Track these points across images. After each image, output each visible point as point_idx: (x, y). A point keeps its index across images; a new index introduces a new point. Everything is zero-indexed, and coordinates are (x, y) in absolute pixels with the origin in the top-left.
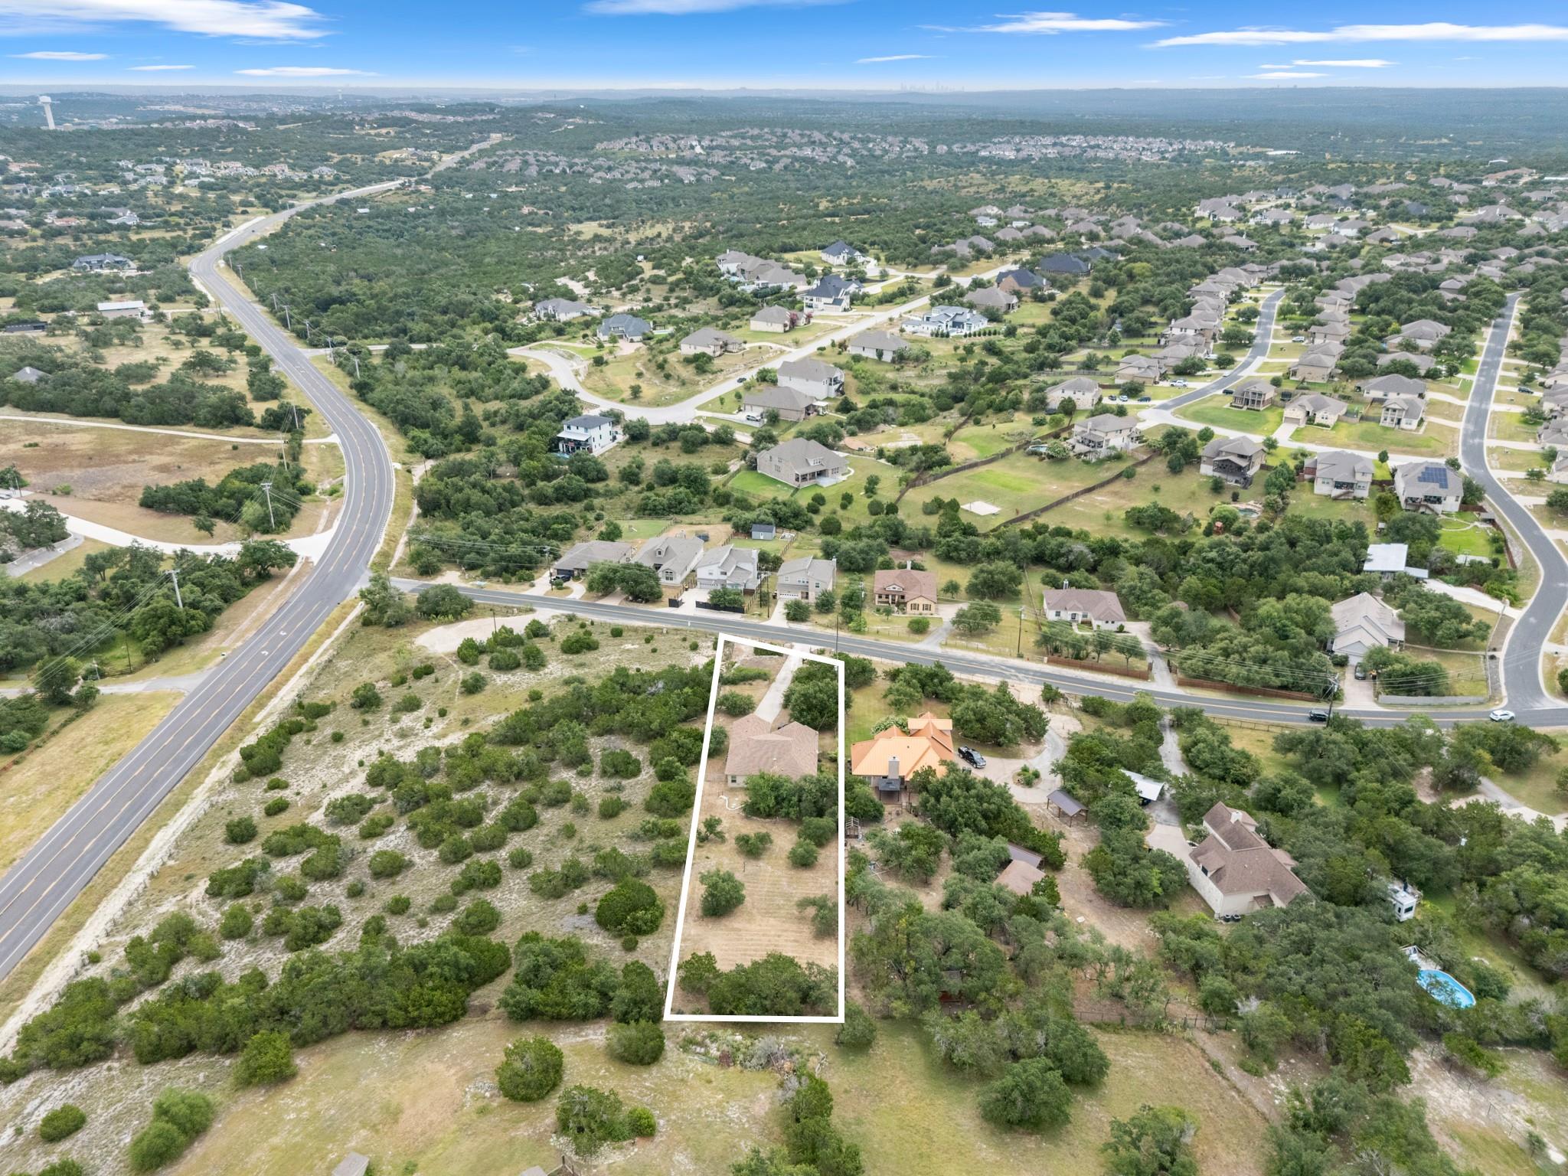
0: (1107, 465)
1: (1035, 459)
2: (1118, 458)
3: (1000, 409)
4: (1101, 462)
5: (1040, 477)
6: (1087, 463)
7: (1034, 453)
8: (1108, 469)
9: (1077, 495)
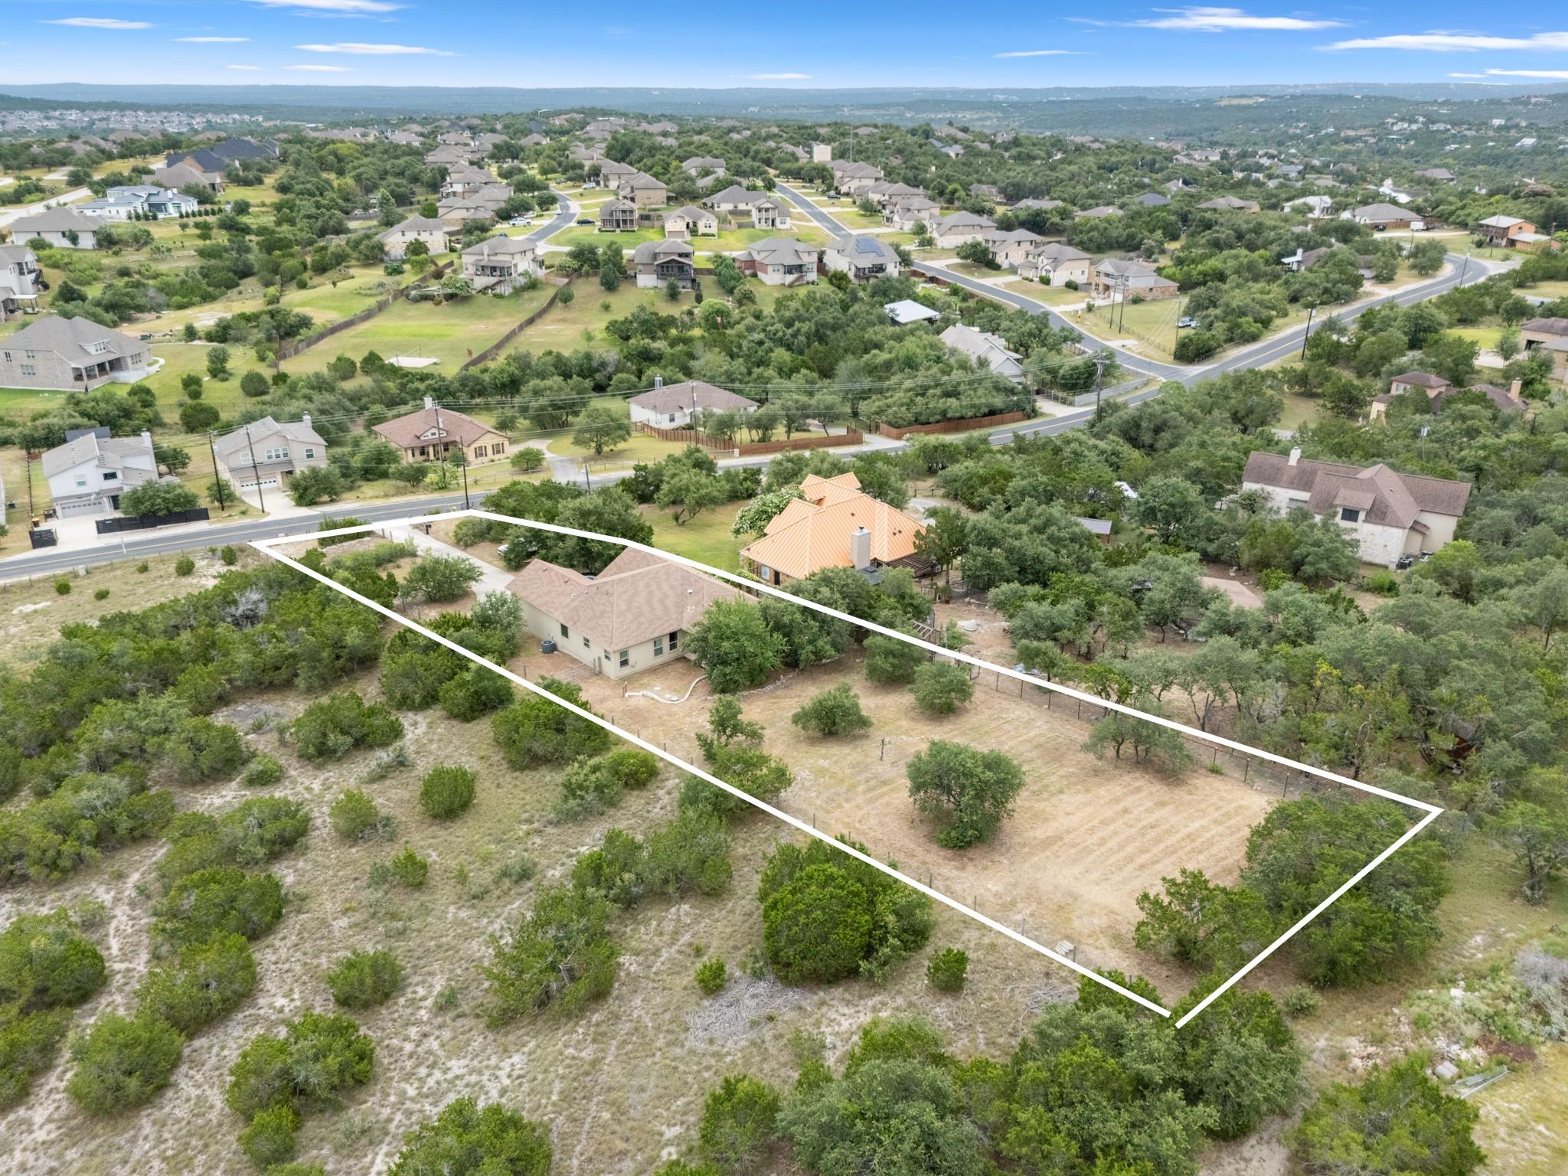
0: (526, 295)
1: (428, 305)
2: (533, 285)
3: (321, 269)
4: (518, 291)
5: (454, 321)
6: (500, 296)
7: (426, 298)
8: (531, 300)
9: (521, 327)
